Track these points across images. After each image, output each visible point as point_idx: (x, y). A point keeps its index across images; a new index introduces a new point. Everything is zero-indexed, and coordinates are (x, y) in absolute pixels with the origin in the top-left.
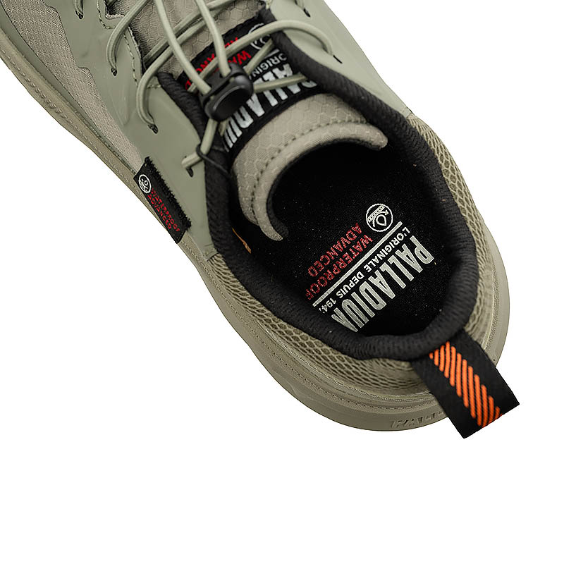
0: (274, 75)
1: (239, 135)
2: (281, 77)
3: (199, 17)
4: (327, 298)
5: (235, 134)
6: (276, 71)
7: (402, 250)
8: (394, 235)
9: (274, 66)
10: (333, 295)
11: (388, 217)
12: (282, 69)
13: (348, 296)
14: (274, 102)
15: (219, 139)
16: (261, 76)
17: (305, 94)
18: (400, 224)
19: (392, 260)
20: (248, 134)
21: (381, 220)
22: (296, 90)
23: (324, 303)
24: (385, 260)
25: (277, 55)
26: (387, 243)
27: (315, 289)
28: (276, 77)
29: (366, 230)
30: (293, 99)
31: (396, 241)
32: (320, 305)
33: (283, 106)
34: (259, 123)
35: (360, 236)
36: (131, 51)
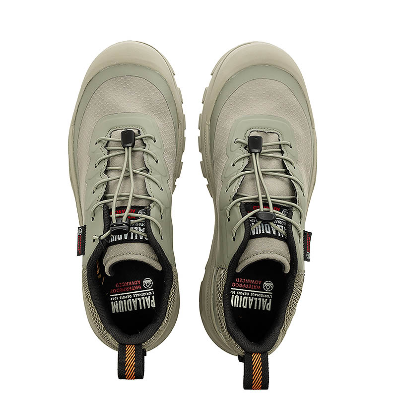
0: (138, 229)
1: (116, 240)
2: (140, 231)
3: (128, 196)
4: (116, 296)
5: (114, 239)
6: (140, 228)
7: (148, 298)
8: (149, 292)
9: (140, 226)
10: (118, 296)
11: (151, 285)
12: (142, 229)
13: (123, 300)
14: (132, 238)
15: (109, 237)
16: (134, 227)
17: (143, 241)
18: (153, 289)
19: (143, 298)
20: (118, 242)
21: (148, 284)
22: (141, 238)
23: (114, 297)
24: (141, 297)
25: (143, 223)
26: (145, 292)
27: (114, 291)
28: (138, 230)
29: (141, 284)
30: (138, 241)
31: (148, 294)
32: (112, 297)
33: (134, 241)
34: (123, 241)
35: (138, 285)
36: (102, 190)
